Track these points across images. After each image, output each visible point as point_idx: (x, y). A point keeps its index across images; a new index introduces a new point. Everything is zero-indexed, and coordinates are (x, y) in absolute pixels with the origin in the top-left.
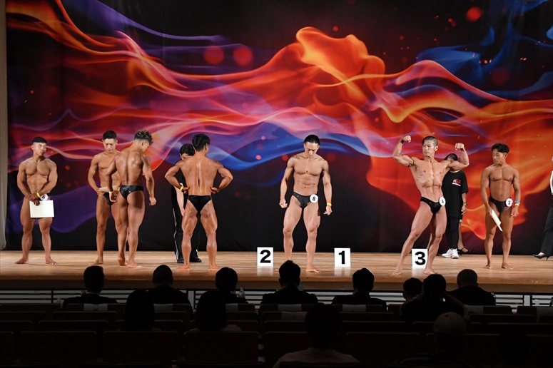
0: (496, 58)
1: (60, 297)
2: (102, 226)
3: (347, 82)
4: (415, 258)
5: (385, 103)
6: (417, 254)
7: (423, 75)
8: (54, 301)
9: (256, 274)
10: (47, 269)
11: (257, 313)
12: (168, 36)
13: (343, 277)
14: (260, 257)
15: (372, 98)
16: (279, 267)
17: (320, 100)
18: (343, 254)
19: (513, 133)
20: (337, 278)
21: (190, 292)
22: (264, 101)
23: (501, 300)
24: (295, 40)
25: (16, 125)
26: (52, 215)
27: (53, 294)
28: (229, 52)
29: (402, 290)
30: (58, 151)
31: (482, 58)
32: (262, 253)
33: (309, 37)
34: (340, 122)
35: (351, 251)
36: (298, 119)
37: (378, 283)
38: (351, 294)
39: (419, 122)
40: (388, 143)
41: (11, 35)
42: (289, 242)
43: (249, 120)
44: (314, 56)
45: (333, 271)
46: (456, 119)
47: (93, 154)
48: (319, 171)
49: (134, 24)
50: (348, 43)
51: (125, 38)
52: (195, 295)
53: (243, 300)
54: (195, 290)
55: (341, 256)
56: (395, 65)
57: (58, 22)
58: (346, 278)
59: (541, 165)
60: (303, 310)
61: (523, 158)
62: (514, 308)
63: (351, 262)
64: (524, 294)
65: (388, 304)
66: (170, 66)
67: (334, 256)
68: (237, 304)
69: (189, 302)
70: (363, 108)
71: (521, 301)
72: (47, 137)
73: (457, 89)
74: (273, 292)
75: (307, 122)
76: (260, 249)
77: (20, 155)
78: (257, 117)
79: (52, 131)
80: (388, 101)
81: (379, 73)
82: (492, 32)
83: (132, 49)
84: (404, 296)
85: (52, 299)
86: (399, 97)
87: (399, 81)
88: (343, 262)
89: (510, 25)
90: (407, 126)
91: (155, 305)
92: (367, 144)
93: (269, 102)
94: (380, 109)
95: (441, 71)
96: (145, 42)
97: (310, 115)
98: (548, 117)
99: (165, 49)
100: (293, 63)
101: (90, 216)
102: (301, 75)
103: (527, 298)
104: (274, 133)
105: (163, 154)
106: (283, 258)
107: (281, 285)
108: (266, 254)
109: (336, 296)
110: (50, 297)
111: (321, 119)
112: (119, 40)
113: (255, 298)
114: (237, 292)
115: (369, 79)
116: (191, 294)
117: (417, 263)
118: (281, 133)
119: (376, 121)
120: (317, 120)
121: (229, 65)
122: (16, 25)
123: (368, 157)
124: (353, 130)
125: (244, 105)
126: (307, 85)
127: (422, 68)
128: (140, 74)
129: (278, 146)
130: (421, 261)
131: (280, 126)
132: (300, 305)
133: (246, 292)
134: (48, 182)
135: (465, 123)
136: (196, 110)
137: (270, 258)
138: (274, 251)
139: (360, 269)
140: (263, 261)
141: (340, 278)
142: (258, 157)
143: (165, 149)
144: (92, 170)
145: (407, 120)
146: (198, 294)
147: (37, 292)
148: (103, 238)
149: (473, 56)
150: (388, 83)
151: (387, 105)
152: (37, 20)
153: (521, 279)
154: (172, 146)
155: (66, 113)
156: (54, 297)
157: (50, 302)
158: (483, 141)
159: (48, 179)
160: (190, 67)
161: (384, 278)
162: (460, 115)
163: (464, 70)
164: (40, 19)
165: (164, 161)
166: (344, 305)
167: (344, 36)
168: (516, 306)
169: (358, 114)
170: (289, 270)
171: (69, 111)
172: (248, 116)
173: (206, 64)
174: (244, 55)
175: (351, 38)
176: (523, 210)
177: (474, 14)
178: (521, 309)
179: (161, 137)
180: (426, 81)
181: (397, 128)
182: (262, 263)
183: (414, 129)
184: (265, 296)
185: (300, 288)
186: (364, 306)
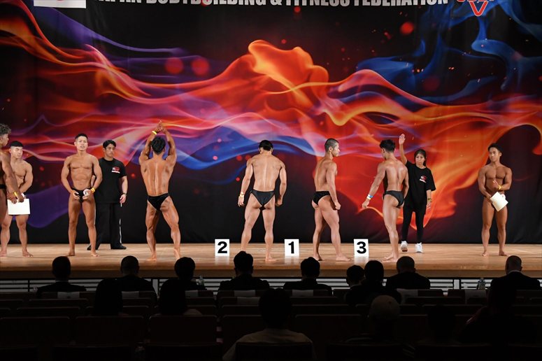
0: (428, 68)
1: (36, 286)
2: (73, 222)
3: (294, 89)
4: (357, 247)
5: (329, 108)
6: (359, 244)
7: (362, 82)
8: (31, 290)
9: (213, 264)
11: (215, 299)
12: (132, 49)
13: (292, 265)
14: (218, 248)
15: (317, 103)
17: (271, 107)
18: (292, 244)
19: (443, 135)
20: (287, 266)
21: (154, 280)
22: (219, 107)
23: (435, 284)
24: (247, 52)
26: (28, 212)
27: (29, 284)
28: (187, 64)
30: (33, 154)
31: (415, 68)
32: (220, 244)
33: (259, 49)
34: (288, 125)
35: (300, 242)
36: (251, 123)
38: (300, 280)
39: (360, 125)
43: (206, 124)
44: (264, 65)
45: (284, 260)
46: (392, 122)
47: (65, 156)
49: (101, 38)
50: (295, 54)
51: (93, 50)
52: (159, 283)
53: (202, 287)
54: (159, 279)
55: (290, 246)
56: (336, 75)
57: (32, 37)
58: (296, 266)
59: (468, 163)
60: (257, 295)
61: (452, 157)
62: (445, 291)
63: (300, 252)
64: (454, 278)
65: (333, 289)
66: (134, 73)
67: (284, 247)
68: (197, 291)
69: (153, 289)
70: (309, 112)
71: (451, 285)
72: (23, 141)
73: (393, 95)
74: (230, 280)
75: (259, 126)
76: (217, 241)
78: (213, 122)
79: (27, 136)
80: (332, 107)
81: (323, 81)
82: (423, 44)
83: (100, 61)
84: (347, 282)
85: (29, 288)
86: (341, 103)
87: (341, 89)
88: (293, 252)
89: (439, 39)
90: (349, 127)
91: (123, 292)
92: (313, 145)
93: (224, 108)
94: (325, 114)
95: (378, 79)
96: (112, 53)
97: (260, 119)
98: (474, 120)
99: (129, 60)
100: (246, 73)
101: (63, 212)
102: (253, 84)
103: (457, 282)
104: (229, 136)
105: (128, 155)
106: (237, 249)
108: (223, 245)
109: (287, 283)
110: (27, 286)
111: (271, 123)
112: (87, 52)
113: (213, 285)
114: (197, 280)
115: (314, 87)
116: (155, 282)
117: (359, 252)
118: (236, 135)
119: (321, 123)
120: (269, 125)
121: (188, 74)
123: (314, 157)
124: (300, 133)
125: (202, 111)
126: (259, 92)
127: (361, 77)
128: (107, 83)
129: (233, 148)
130: (362, 250)
131: (235, 129)
132: (254, 291)
133: (205, 280)
134: (24, 182)
135: (401, 125)
136: (158, 115)
137: (227, 249)
138: (230, 242)
139: (307, 258)
140: (220, 251)
141: (290, 266)
142: (215, 158)
143: (131, 151)
144: (65, 171)
145: (349, 123)
146: (161, 282)
147: (15, 282)
148: (75, 232)
149: (407, 65)
150: (332, 90)
151: (331, 110)
152: (12, 35)
153: (451, 265)
154: (136, 149)
155: (40, 120)
156: (31, 286)
157: (27, 290)
158: (417, 142)
159: (24, 180)
160: (152, 76)
161: (330, 266)
162: (396, 118)
163: (399, 79)
164: (15, 33)
165: (130, 162)
166: (294, 291)
167: (292, 48)
168: (447, 289)
169: (304, 118)
170: (243, 260)
171: (43, 117)
172: (205, 121)
173: (166, 73)
174: (201, 66)
175: (298, 50)
176: (452, 203)
177: (407, 28)
178: (452, 292)
179: (127, 140)
180: (366, 87)
181: (340, 130)
182: (221, 253)
183: (356, 132)
184: (222, 283)
185: (254, 275)
186: (312, 291)
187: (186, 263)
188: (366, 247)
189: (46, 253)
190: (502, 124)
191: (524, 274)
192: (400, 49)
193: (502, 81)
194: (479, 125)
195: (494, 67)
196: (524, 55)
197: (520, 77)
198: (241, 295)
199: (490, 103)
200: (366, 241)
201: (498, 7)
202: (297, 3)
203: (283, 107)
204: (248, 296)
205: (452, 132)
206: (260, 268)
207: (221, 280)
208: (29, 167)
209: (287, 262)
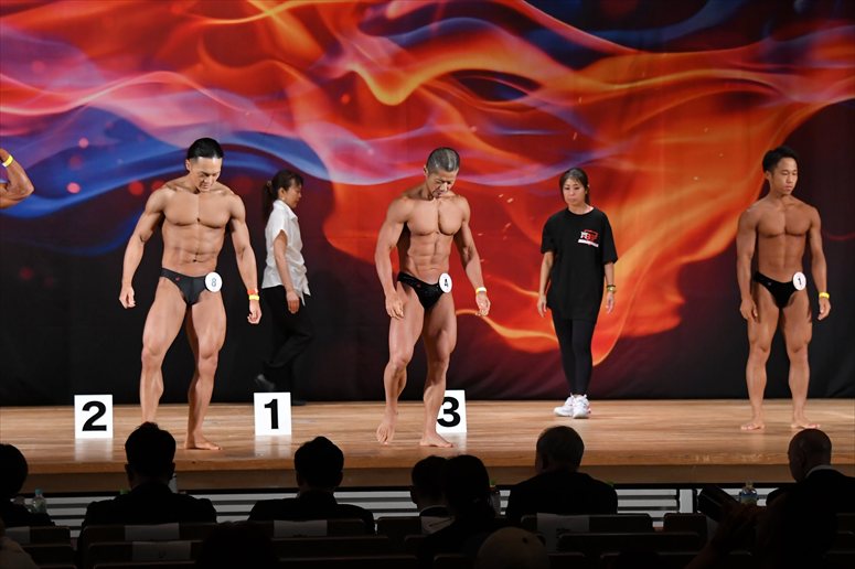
3: (273, 13)
5: (363, 59)
9: (72, 458)
13: (275, 459)
14: (81, 417)
15: (333, 48)
16: (125, 439)
17: (215, 56)
18: (273, 405)
19: (651, 126)
20: (262, 462)
22: (82, 57)
23: (629, 500)
29: (410, 483)
32: (87, 407)
34: (261, 105)
36: (165, 98)
38: (294, 496)
39: (442, 103)
40: (371, 152)
42: (151, 384)
43: (48, 101)
45: (253, 445)
46: (522, 95)
48: (223, 219)
53: (41, 518)
55: (269, 410)
58: (283, 460)
59: (713, 196)
60: (183, 535)
61: (675, 181)
62: (658, 519)
63: (293, 425)
64: (678, 487)
65: (376, 516)
67: (252, 412)
68: (26, 529)
70: (313, 70)
71: (673, 503)
73: (523, 27)
74: (113, 498)
75: (186, 105)
76: (81, 400)
78: (66, 95)
80: (368, 56)
84: (414, 499)
86: (394, 47)
87: (392, 11)
88: (275, 425)
90: (415, 109)
92: (324, 154)
93: (93, 59)
94: (352, 76)
97: (189, 88)
98: (727, 88)
103: (686, 495)
104: (108, 133)
106: (133, 422)
107: (131, 479)
108: (94, 410)
109: (259, 504)
111: (216, 99)
113: (69, 513)
114: (28, 501)
115: (325, 6)
117: (442, 422)
118: (126, 130)
119: (344, 100)
120: (208, 102)
123: (328, 185)
124: (290, 123)
125: (38, 66)
126: (183, 20)
129: (120, 162)
130: (449, 418)
131: (123, 115)
132: (176, 525)
133: (50, 501)
135: (547, 104)
137: (106, 419)
138: (115, 403)
140: (88, 426)
141: (269, 461)
142: (73, 188)
145: (414, 98)
150: (370, 14)
151: (368, 64)
153: (672, 453)
158: (586, 145)
161: (368, 458)
162: (532, 85)
166: (278, 523)
168: (661, 514)
169: (301, 86)
172: (45, 93)
176: (674, 298)
178: (673, 520)
180: (454, 8)
181: (391, 116)
182: (90, 429)
183: (431, 120)
184: (91, 507)
186: (324, 523)
188: (461, 411)
190: (796, 97)
194: (740, 101)
198: (139, 534)
199: (767, 44)
200: (459, 395)
204: (161, 539)
205: (672, 119)
206: (193, 468)
207: (89, 500)
209: (262, 450)
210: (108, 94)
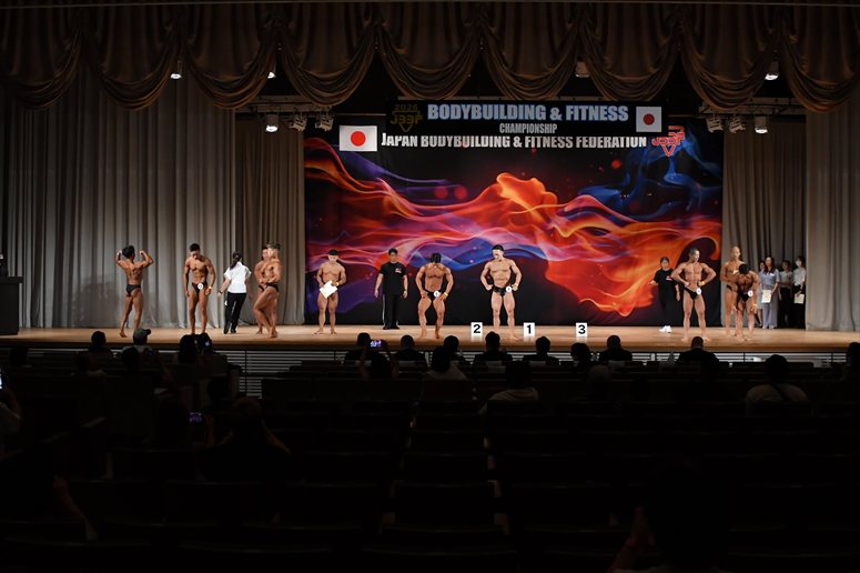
0: (633, 192)
3: (531, 210)
4: (578, 329)
5: (557, 224)
6: (580, 326)
7: (583, 205)
9: (470, 341)
10: (333, 338)
12: (410, 180)
13: (530, 342)
14: (473, 329)
15: (548, 220)
16: (486, 336)
17: (513, 222)
19: (644, 244)
20: (525, 343)
22: (475, 223)
23: (636, 357)
24: (496, 182)
25: (311, 242)
28: (451, 191)
31: (622, 194)
32: (475, 326)
33: (505, 180)
34: (527, 237)
35: (535, 325)
37: (554, 347)
38: (535, 354)
39: (581, 237)
40: (559, 251)
41: (307, 181)
43: (465, 236)
44: (508, 191)
45: (524, 339)
46: (605, 234)
49: (387, 172)
50: (532, 183)
51: (382, 182)
53: (462, 358)
55: (528, 328)
56: (563, 199)
57: (337, 172)
62: (644, 363)
64: (650, 353)
66: (411, 200)
67: (524, 328)
69: (425, 360)
70: (543, 228)
71: (649, 358)
73: (605, 214)
74: (482, 353)
75: (506, 237)
76: (473, 324)
77: (313, 262)
78: (470, 234)
80: (559, 222)
81: (553, 204)
82: (628, 176)
83: (386, 190)
84: (571, 355)
86: (567, 220)
87: (566, 209)
88: (530, 332)
89: (640, 172)
90: (573, 238)
92: (545, 252)
93: (480, 224)
94: (554, 228)
95: (594, 202)
96: (395, 184)
97: (506, 232)
99: (409, 189)
100: (495, 197)
102: (501, 205)
103: (653, 355)
104: (482, 245)
105: (407, 259)
106: (489, 330)
108: (477, 327)
111: (514, 235)
112: (379, 184)
113: (470, 357)
115: (546, 208)
116: (427, 354)
117: (580, 332)
119: (552, 236)
121: (452, 199)
122: (310, 175)
123: (546, 261)
124: (535, 242)
125: (462, 226)
127: (582, 200)
128: (392, 206)
129: (485, 254)
130: (582, 331)
131: (485, 240)
135: (612, 237)
136: (429, 229)
137: (480, 330)
138: (483, 325)
139: (541, 337)
141: (528, 343)
142: (471, 261)
143: (409, 256)
145: (572, 235)
149: (616, 192)
150: (560, 210)
151: (559, 225)
154: (413, 255)
155: (343, 233)
156: (336, 356)
158: (624, 250)
160: (425, 200)
161: (556, 343)
162: (608, 232)
163: (610, 202)
164: (325, 170)
167: (530, 179)
168: (646, 361)
169: (539, 231)
170: (492, 338)
171: (345, 231)
172: (464, 234)
173: (436, 198)
174: (461, 192)
175: (534, 180)
176: (651, 296)
177: (616, 164)
178: (649, 363)
179: (406, 249)
180: (585, 208)
181: (566, 241)
182: (475, 333)
183: (578, 242)
184: (476, 355)
185: (500, 349)
186: (544, 362)
187: (452, 340)
188: (586, 329)
189: (351, 332)
190: (687, 236)
191: (704, 349)
192: (612, 180)
193: (687, 204)
194: (670, 237)
195: (682, 194)
196: (704, 184)
197: (700, 200)
198: (490, 364)
199: (678, 221)
200: (585, 324)
201: (683, 150)
202: (533, 146)
203: (521, 223)
204: (497, 365)
205: (650, 242)
208: (343, 269)
210: (482, 234)
